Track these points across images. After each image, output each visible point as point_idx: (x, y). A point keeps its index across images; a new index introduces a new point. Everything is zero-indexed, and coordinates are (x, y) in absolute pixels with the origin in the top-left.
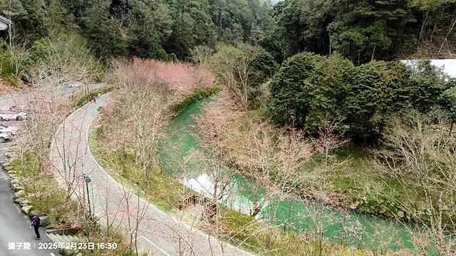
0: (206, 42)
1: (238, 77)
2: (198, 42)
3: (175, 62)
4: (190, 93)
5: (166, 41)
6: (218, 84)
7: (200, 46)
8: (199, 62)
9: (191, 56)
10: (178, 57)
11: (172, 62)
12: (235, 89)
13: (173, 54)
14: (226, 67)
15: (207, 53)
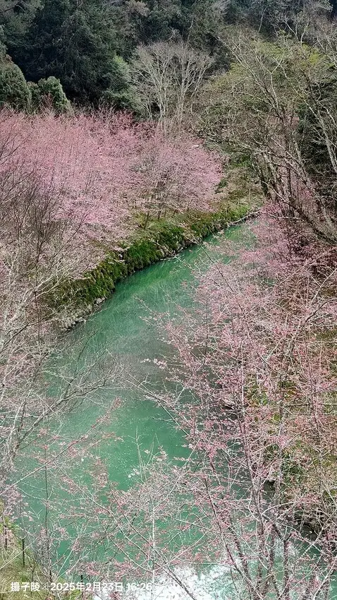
0: (183, 30)
1: (323, 159)
2: (150, 31)
3: (59, 111)
4: (123, 233)
5: (23, 29)
6: (233, 196)
7: (158, 47)
8: (155, 108)
9: (122, 86)
10: (70, 94)
11: (51, 115)
12: (310, 210)
13: (52, 80)
14: (272, 123)
15: (186, 75)
